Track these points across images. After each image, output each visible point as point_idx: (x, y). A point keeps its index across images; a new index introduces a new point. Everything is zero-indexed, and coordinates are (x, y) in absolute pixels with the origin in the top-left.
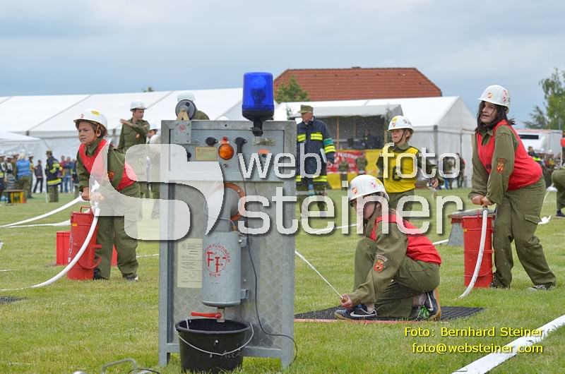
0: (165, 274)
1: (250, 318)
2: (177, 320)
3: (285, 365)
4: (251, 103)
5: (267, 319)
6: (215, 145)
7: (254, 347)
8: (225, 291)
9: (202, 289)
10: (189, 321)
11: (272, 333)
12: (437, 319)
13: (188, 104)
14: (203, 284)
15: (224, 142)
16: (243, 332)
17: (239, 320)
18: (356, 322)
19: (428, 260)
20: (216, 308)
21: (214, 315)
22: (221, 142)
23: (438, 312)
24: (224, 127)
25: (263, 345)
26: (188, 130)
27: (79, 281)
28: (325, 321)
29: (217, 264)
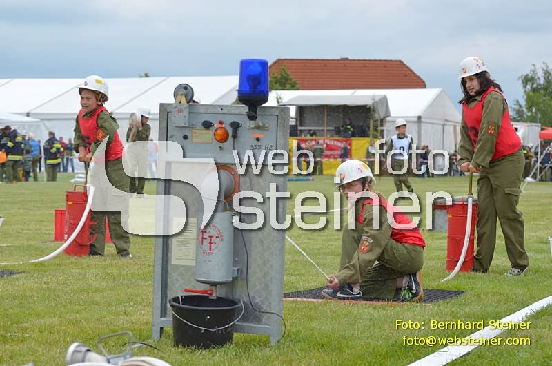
0: (160, 251)
1: (241, 295)
2: (171, 295)
3: (273, 342)
4: (247, 89)
5: (256, 297)
6: (211, 128)
7: (245, 324)
8: (217, 269)
9: (195, 267)
10: (182, 297)
11: (262, 310)
12: (420, 301)
13: (186, 88)
14: (196, 263)
15: (220, 126)
16: (234, 309)
17: (231, 298)
18: (342, 302)
19: (412, 242)
20: (208, 285)
21: (205, 292)
22: (216, 125)
23: (420, 294)
24: (220, 111)
25: (252, 322)
26: (186, 113)
27: (75, 257)
28: (312, 300)
29: (211, 243)
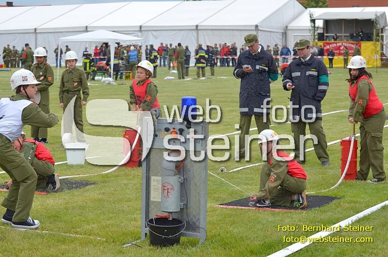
0: (145, 194)
2: (150, 217)
5: (193, 218)
6: (169, 131)
7: (187, 232)
9: (161, 202)
10: (155, 219)
15: (173, 130)
16: (180, 226)
19: (298, 177)
20: (168, 213)
21: (166, 217)
24: (173, 123)
25: (191, 231)
29: (168, 192)
